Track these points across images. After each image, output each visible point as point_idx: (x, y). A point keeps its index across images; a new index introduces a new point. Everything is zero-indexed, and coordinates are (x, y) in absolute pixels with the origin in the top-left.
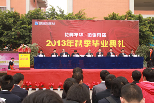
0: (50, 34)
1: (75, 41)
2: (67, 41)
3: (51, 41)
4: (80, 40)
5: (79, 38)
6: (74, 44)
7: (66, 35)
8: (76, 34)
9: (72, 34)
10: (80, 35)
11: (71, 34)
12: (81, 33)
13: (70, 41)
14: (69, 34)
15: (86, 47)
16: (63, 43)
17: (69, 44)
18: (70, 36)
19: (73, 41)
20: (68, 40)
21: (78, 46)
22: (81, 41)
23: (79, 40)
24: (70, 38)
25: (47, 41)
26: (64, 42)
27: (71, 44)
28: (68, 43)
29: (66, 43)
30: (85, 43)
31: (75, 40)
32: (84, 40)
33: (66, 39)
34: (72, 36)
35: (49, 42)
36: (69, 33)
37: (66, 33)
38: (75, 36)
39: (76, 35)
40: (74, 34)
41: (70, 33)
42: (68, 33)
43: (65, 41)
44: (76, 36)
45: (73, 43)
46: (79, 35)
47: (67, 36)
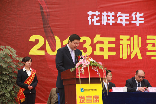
0: (42, 12)
1: (118, 40)
2: (95, 41)
3: (46, 38)
4: (136, 37)
5: (130, 30)
6: (117, 49)
7: (93, 18)
8: (124, 15)
9: (111, 18)
10: (136, 19)
11: (108, 18)
12: (136, 12)
13: (106, 40)
14: (101, 16)
15: (153, 58)
16: (85, 46)
17: (102, 49)
18: (104, 23)
19: (114, 39)
20: (98, 38)
21: (129, 57)
22: (137, 40)
23: (132, 36)
24: (106, 31)
25: (32, 39)
26: (85, 42)
27: (106, 49)
28: (98, 46)
29: (93, 46)
30: (149, 47)
31: (121, 37)
32: (148, 37)
33: (92, 31)
34: (111, 22)
35: (37, 41)
36: (101, 12)
37: (90, 13)
38: (119, 22)
39: (123, 19)
40: (116, 18)
41: (105, 13)
42: (97, 13)
43: (88, 40)
44: (124, 23)
45: (113, 46)
46: (131, 19)
47: (95, 23)
